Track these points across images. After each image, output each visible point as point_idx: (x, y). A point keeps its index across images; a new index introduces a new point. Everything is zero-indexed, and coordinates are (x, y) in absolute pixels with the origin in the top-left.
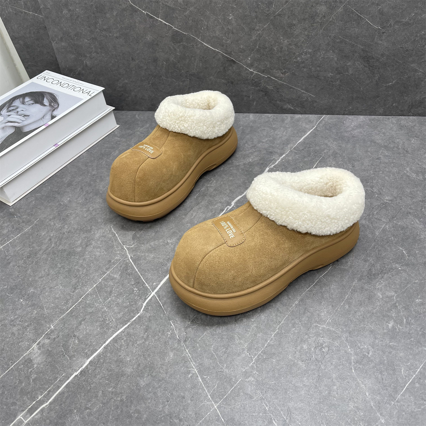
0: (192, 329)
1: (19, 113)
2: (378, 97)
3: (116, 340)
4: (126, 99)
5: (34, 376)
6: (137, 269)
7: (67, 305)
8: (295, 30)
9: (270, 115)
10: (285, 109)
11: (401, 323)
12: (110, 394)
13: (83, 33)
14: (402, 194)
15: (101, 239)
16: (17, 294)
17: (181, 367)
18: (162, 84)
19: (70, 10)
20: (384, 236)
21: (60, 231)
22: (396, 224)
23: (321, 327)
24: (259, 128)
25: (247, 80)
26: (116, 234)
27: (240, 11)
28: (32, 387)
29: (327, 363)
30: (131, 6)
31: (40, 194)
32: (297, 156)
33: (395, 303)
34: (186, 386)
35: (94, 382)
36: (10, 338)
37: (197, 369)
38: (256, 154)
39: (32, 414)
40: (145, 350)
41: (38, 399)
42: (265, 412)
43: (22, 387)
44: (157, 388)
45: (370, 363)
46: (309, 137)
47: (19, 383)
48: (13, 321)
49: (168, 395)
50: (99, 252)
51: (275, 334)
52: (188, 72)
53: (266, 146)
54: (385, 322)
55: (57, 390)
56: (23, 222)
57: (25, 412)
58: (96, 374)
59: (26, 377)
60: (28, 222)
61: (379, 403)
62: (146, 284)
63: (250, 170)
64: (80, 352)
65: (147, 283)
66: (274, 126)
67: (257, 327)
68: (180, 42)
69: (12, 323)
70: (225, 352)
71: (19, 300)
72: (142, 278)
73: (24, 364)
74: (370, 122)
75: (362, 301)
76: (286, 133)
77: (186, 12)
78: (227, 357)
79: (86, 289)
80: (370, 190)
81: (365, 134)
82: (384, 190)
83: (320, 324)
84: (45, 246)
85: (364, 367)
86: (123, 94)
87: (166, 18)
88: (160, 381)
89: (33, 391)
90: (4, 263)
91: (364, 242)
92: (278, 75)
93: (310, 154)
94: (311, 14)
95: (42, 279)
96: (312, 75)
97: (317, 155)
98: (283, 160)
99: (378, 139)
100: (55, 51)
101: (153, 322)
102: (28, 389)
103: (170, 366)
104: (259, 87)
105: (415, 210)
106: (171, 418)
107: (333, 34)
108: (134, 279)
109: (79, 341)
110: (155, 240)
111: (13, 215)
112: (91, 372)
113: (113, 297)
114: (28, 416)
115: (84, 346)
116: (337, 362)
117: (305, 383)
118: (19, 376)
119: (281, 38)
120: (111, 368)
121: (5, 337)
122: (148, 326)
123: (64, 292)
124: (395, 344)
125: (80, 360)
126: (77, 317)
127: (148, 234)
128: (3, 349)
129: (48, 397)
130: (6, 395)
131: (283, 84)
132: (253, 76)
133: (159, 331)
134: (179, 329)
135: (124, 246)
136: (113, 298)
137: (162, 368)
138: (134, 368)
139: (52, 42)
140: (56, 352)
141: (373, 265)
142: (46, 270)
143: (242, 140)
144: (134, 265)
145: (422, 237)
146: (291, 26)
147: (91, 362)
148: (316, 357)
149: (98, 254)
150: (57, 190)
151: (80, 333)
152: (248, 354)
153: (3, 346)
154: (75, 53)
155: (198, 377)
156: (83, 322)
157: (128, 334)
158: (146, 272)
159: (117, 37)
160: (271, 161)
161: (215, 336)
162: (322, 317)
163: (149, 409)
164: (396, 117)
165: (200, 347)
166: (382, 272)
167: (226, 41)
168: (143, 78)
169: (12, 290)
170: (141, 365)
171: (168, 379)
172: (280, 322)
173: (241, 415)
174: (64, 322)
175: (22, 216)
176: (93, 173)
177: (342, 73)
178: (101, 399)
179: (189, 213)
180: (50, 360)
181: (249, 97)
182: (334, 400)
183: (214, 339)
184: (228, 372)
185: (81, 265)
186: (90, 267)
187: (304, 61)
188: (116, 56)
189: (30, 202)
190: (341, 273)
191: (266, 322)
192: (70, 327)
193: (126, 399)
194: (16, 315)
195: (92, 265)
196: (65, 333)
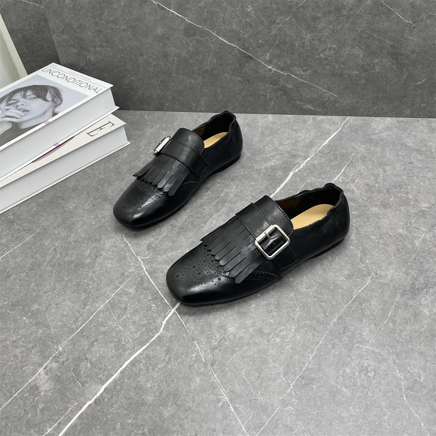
0: (220, 350)
1: (19, 107)
2: (405, 97)
3: (134, 364)
4: (133, 98)
5: (41, 406)
6: (154, 282)
7: (77, 324)
8: (319, 23)
9: (290, 116)
10: (305, 110)
12: (130, 427)
13: (87, 25)
15: (112, 249)
16: (19, 310)
17: (210, 395)
18: (173, 81)
20: (425, 247)
21: (66, 241)
23: (365, 347)
24: (279, 130)
25: (265, 78)
26: (129, 244)
28: (40, 418)
29: (374, 389)
31: (42, 200)
32: (323, 159)
34: (217, 417)
35: (110, 412)
36: (12, 361)
37: (228, 397)
38: (278, 157)
40: (168, 375)
41: (47, 432)
43: (28, 418)
45: (423, 389)
46: (334, 140)
47: (24, 414)
48: (15, 342)
49: (197, 427)
50: (111, 264)
51: (314, 356)
52: (201, 68)
53: (289, 149)
55: (69, 422)
56: (24, 230)
58: (112, 404)
59: (32, 406)
60: (30, 230)
62: (165, 300)
63: (273, 174)
64: (94, 377)
65: (165, 298)
66: (295, 128)
67: (292, 348)
68: (193, 36)
69: (14, 344)
70: (259, 377)
71: (21, 318)
72: (160, 293)
73: (30, 392)
74: (398, 125)
75: (407, 319)
76: (309, 135)
77: (201, 3)
78: (261, 383)
79: (97, 305)
80: (405, 197)
81: (394, 137)
82: (420, 197)
83: (362, 345)
84: (50, 257)
85: (416, 394)
86: (129, 92)
87: (178, 10)
88: (187, 411)
89: (41, 424)
90: (3, 276)
91: (404, 254)
92: (298, 73)
93: (337, 158)
94: (337, 7)
95: (47, 294)
96: (335, 73)
97: (344, 159)
98: (308, 164)
99: (409, 142)
100: (56, 44)
101: (174, 343)
102: (35, 421)
103: (197, 393)
104: (278, 85)
107: (359, 28)
108: (151, 294)
109: (92, 365)
110: (172, 251)
111: (13, 223)
112: (106, 400)
115: (97, 371)
116: (386, 388)
117: (351, 413)
118: (24, 405)
119: (304, 32)
120: (130, 395)
121: (7, 361)
122: (169, 347)
123: (72, 308)
125: (93, 387)
126: (88, 338)
127: (164, 244)
128: (5, 375)
129: (58, 429)
130: (10, 427)
131: (303, 82)
132: (272, 74)
133: (182, 353)
134: (205, 351)
135: (138, 257)
136: (129, 315)
137: (188, 395)
138: (156, 395)
139: (53, 34)
140: (66, 377)
141: (416, 279)
142: (52, 284)
143: (262, 142)
144: (150, 279)
147: (106, 389)
148: (362, 383)
149: (109, 266)
150: (61, 195)
151: (92, 355)
152: (285, 379)
153: (5, 370)
154: (77, 47)
155: (229, 405)
156: (95, 343)
157: (147, 356)
159: (124, 30)
160: (294, 165)
161: (245, 359)
162: (365, 337)
164: (426, 120)
165: (230, 371)
166: (426, 286)
167: (243, 36)
168: (151, 75)
169: (13, 306)
170: (164, 392)
172: (318, 343)
174: (73, 342)
175: (22, 224)
176: (100, 177)
177: (368, 71)
178: (120, 432)
179: (209, 221)
180: (59, 386)
181: (266, 96)
182: (386, 432)
183: (244, 363)
184: (264, 400)
185: (91, 278)
186: (101, 280)
187: (327, 58)
188: (123, 51)
189: (31, 208)
190: (381, 288)
191: (302, 343)
192: (81, 348)
193: (148, 433)
194: (19, 335)
195: (103, 278)
196: (75, 355)
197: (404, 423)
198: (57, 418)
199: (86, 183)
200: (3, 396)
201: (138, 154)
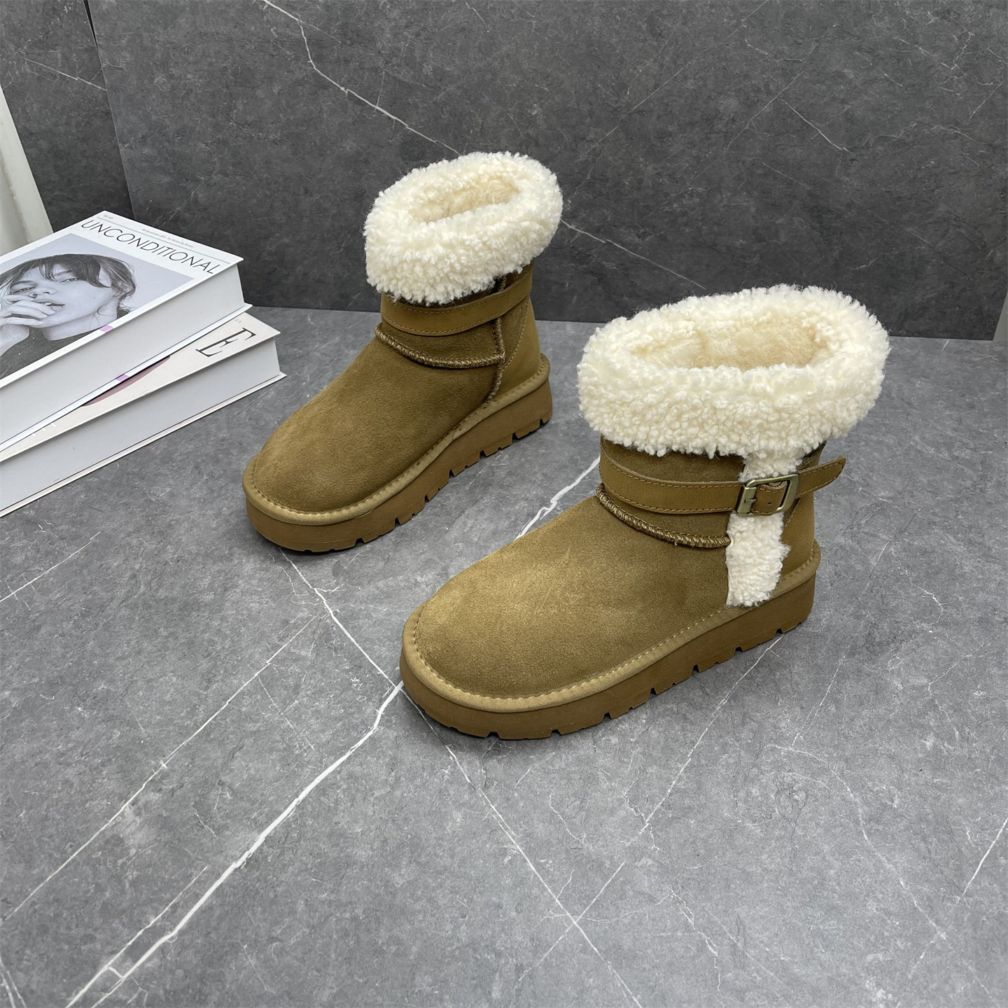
0: (499, 761)
1: (39, 298)
3: (324, 790)
4: (282, 281)
5: (132, 875)
6: (353, 637)
7: (195, 718)
8: (672, 145)
11: (951, 738)
12: (326, 906)
13: (197, 129)
14: (914, 486)
15: (257, 576)
16: (67, 695)
17: (485, 843)
19: (171, 77)
20: (888, 568)
21: (157, 559)
22: (909, 544)
23: (784, 750)
25: (562, 248)
26: (293, 566)
27: (557, 99)
28: (131, 898)
29: (807, 823)
30: (316, 74)
31: (96, 479)
33: (932, 700)
34: (502, 883)
35: (282, 881)
36: (60, 792)
37: (522, 846)
39: (138, 959)
40: (396, 809)
41: (149, 924)
42: (687, 927)
43: (104, 899)
44: (434, 889)
45: (898, 820)
47: (96, 892)
48: (63, 754)
49: (463, 902)
50: (258, 602)
51: (687, 767)
54: (916, 738)
55: (195, 903)
56: (62, 539)
57: (118, 955)
58: (284, 865)
59: (113, 876)
60: (75, 539)
61: (929, 898)
62: (379, 669)
63: (583, 434)
64: (240, 817)
65: (379, 666)
67: (644, 754)
68: (418, 159)
69: (61, 759)
70: (581, 808)
71: (72, 709)
72: (368, 657)
73: (105, 849)
75: (863, 697)
77: (437, 95)
78: (586, 818)
79: (235, 682)
80: (846, 478)
82: (875, 478)
83: (781, 745)
84: (123, 591)
85: (887, 829)
86: (275, 270)
87: (391, 106)
88: (441, 874)
89: (135, 909)
90: (24, 627)
91: (849, 580)
92: (628, 239)
94: (706, 114)
95: (125, 662)
96: (701, 242)
100: (125, 165)
101: (404, 749)
102: (120, 904)
103: (458, 841)
104: (587, 264)
105: (944, 517)
106: (475, 950)
107: (749, 156)
108: (348, 659)
109: (234, 793)
110: (385, 577)
111: (35, 523)
112: (271, 859)
113: (304, 697)
114: (128, 963)
115: (247, 805)
116: (829, 821)
117: (765, 866)
118: (95, 875)
119: (641, 160)
120: (320, 849)
121: (49, 791)
122: (395, 758)
123: (183, 688)
124: (945, 781)
125: (242, 835)
126: (221, 743)
127: (368, 565)
128: (46, 819)
129: (173, 918)
130: (65, 919)
131: (638, 260)
132: (575, 242)
133: (423, 768)
134: (469, 763)
135: (315, 589)
136: (305, 699)
137: (440, 845)
138: (375, 848)
139: (120, 145)
140: (181, 819)
141: (875, 625)
142: (133, 643)
143: (558, 374)
144: (344, 630)
145: (966, 569)
146: (663, 136)
147: (268, 838)
148: (783, 812)
149: (255, 606)
151: (234, 776)
152: (632, 810)
153: (46, 810)
154: (172, 171)
155: (525, 861)
156: (237, 754)
157: (351, 775)
158: (373, 642)
159: (275, 142)
161: (553, 776)
162: (784, 730)
163: (422, 935)
165: (522, 798)
166: (895, 638)
168: (325, 235)
169: (52, 686)
170: (390, 841)
171: (457, 869)
172: (693, 743)
173: (635, 937)
174: (191, 753)
175: (56, 525)
176: (221, 435)
177: (765, 241)
178: (305, 917)
179: (457, 521)
180: (166, 837)
181: (563, 285)
182: (833, 897)
183: (551, 782)
184: (594, 848)
185: (218, 630)
186: (239, 634)
187: (686, 211)
188: (269, 184)
189: (75, 495)
190: (809, 642)
191: (662, 743)
192: (207, 763)
193: (364, 916)
194: (70, 741)
195: (243, 629)
196: (196, 777)
197: (868, 880)
198: (168, 896)
199: (191, 447)
200: (45, 859)
201: (298, 393)
